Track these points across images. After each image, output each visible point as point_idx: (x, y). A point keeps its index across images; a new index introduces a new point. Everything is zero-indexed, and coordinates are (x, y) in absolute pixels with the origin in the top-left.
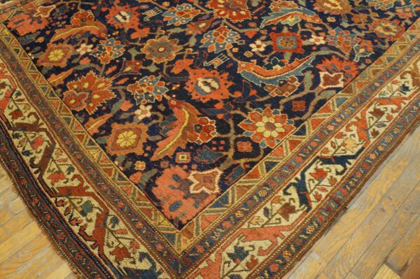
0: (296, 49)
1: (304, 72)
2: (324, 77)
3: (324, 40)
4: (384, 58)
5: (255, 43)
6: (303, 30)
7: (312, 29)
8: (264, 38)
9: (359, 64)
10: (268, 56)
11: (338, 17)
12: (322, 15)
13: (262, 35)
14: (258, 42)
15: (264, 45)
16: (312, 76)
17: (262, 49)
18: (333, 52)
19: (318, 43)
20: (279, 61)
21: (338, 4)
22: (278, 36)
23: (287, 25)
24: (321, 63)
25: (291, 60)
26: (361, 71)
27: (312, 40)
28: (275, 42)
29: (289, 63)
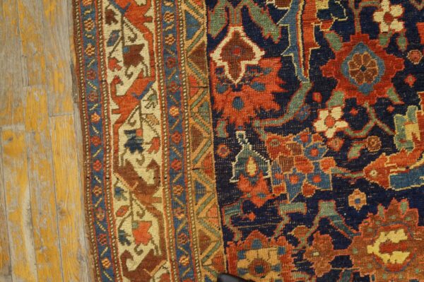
0: (338, 65)
1: (284, 31)
2: (251, 49)
3: (322, 134)
4: (210, 184)
5: (399, 19)
6: (371, 124)
7: (360, 140)
8: (402, 44)
9: (231, 129)
10: (356, 12)
11: (354, 218)
12: (379, 196)
13: (409, 48)
14: (398, 26)
15: (384, 28)
16: (266, 34)
17: (378, 17)
18: (287, 118)
19: (323, 114)
20: (335, 19)
21: (385, 257)
22: (389, 69)
23: (401, 110)
24: (280, 74)
25: (320, 36)
26: (217, 116)
27: (337, 113)
28: (378, 52)
29: (317, 29)
